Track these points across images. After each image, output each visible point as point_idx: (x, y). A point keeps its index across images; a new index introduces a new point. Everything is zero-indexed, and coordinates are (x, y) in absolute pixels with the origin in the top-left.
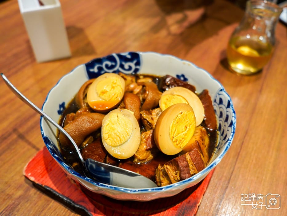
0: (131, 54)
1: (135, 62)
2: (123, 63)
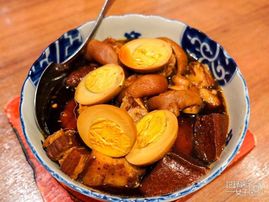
0: (231, 60)
1: (227, 73)
2: (219, 63)
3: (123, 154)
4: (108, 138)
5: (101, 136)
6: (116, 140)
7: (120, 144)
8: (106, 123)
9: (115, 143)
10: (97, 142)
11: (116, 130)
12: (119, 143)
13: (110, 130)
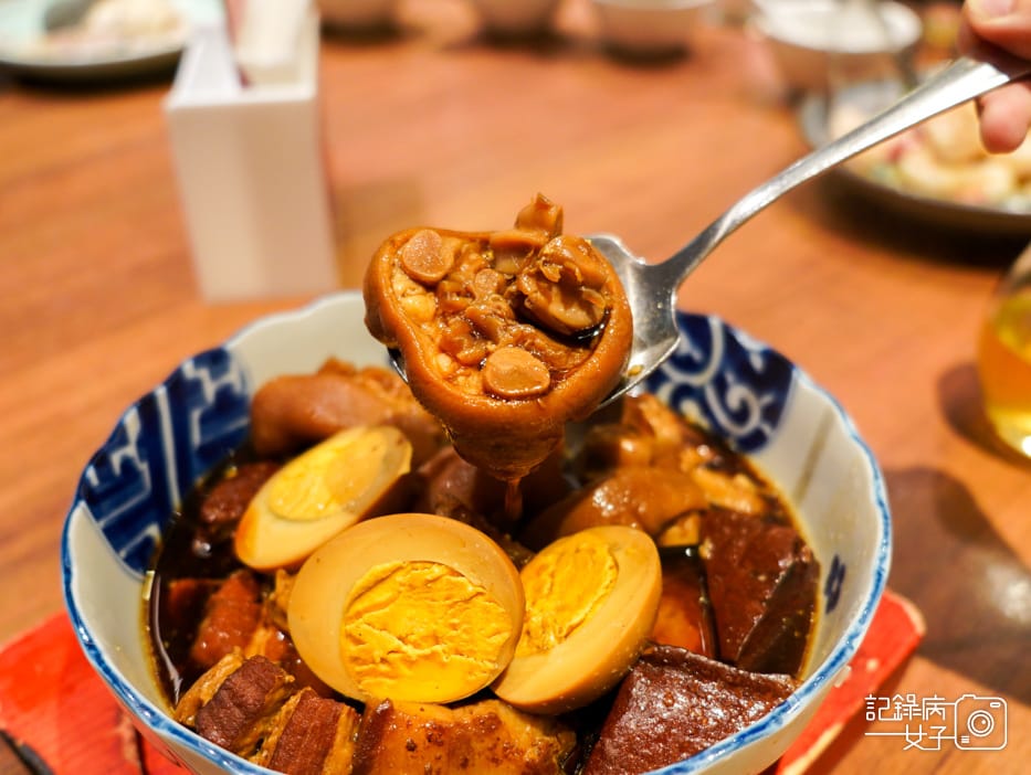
0: (769, 356)
1: (768, 399)
2: (730, 377)
3: (486, 675)
4: (422, 630)
5: (390, 632)
6: (454, 627)
7: (471, 641)
8: (409, 576)
9: (450, 644)
10: (378, 660)
11: (447, 590)
12: (465, 636)
13: (426, 598)
